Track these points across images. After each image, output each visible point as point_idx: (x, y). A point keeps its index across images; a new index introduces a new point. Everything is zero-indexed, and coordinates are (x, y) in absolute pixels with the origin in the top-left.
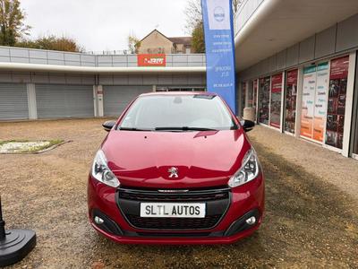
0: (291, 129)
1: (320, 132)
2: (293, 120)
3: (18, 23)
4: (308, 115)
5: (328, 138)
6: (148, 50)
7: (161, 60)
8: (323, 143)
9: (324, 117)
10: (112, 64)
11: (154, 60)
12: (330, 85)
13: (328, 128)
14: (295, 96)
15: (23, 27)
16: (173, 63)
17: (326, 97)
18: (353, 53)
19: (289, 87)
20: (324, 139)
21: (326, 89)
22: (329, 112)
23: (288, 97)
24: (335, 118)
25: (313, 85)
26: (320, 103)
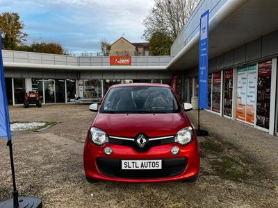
0: (229, 113)
1: (251, 116)
2: (230, 107)
3: (18, 32)
4: (242, 103)
5: (258, 120)
6: (117, 52)
7: (128, 61)
8: (254, 124)
9: (255, 105)
10: (91, 64)
11: (123, 61)
12: (258, 81)
13: (258, 113)
14: (232, 89)
15: (22, 35)
16: (136, 63)
17: (255, 90)
18: (274, 58)
19: (227, 81)
20: (255, 121)
21: (255, 84)
22: (258, 101)
23: (226, 89)
24: (263, 106)
25: (245, 81)
26: (251, 94)
